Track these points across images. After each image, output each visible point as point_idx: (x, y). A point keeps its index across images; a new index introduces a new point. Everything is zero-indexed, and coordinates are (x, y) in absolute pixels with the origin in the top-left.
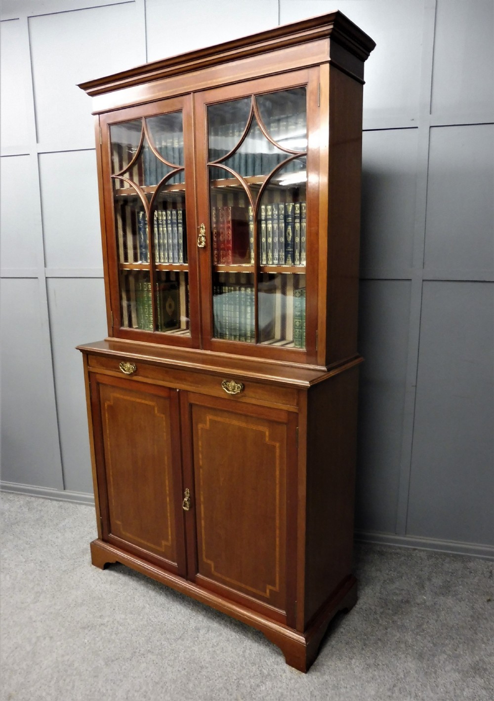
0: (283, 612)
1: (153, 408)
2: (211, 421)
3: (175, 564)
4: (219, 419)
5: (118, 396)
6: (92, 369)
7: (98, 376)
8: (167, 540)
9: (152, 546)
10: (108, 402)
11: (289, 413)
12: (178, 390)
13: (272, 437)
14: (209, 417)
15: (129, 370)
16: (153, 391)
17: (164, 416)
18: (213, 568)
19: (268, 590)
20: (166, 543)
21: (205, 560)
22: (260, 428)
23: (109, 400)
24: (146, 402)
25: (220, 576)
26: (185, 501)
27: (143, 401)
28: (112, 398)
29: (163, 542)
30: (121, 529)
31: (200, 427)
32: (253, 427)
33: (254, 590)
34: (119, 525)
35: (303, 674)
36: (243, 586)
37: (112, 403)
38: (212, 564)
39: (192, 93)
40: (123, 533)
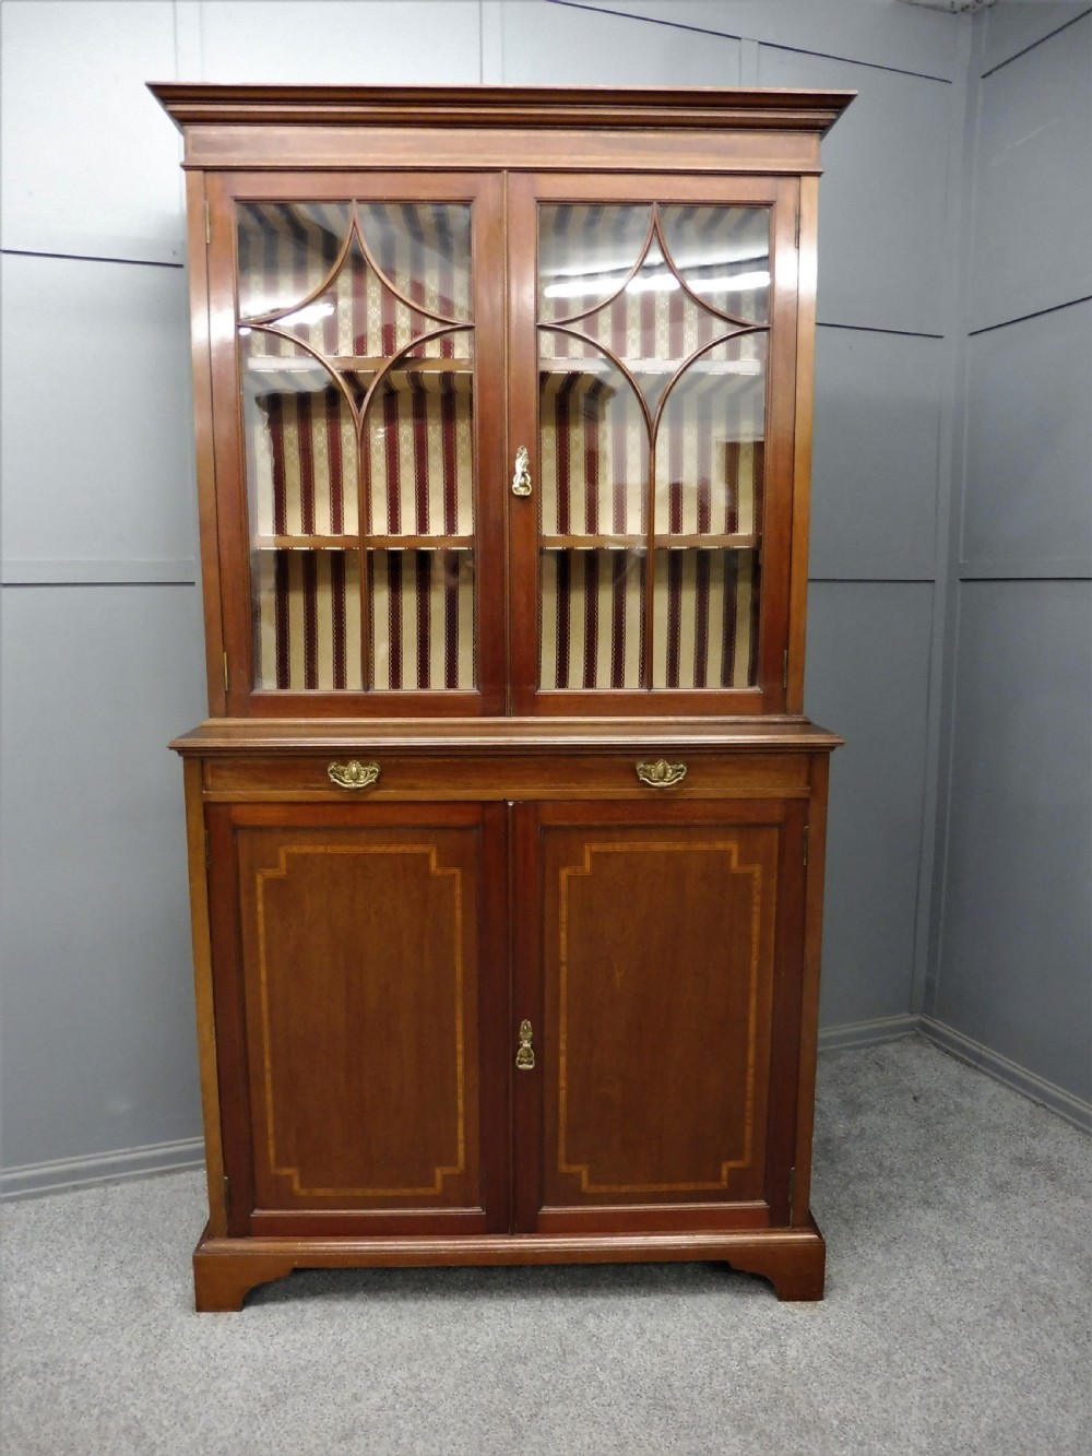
0: (761, 1204)
1: (426, 857)
2: (596, 856)
3: (477, 1210)
4: (609, 848)
5: (307, 849)
6: (215, 796)
7: (236, 811)
8: (453, 1161)
9: (407, 1192)
10: (270, 873)
11: (787, 801)
12: (511, 804)
13: (745, 858)
14: (590, 849)
15: (356, 778)
16: (431, 817)
17: (457, 871)
18: (585, 1179)
19: (725, 1172)
20: (448, 1170)
21: (563, 1168)
22: (720, 846)
23: (275, 866)
24: (401, 849)
25: (603, 1189)
26: (527, 1049)
27: (392, 849)
28: (283, 860)
29: (439, 1173)
30: (296, 1186)
31: (564, 873)
32: (702, 846)
33: (692, 1187)
34: (289, 1178)
35: (820, 1303)
36: (664, 1187)
37: (282, 871)
38: (584, 1172)
39: (505, 172)
40: (304, 1192)
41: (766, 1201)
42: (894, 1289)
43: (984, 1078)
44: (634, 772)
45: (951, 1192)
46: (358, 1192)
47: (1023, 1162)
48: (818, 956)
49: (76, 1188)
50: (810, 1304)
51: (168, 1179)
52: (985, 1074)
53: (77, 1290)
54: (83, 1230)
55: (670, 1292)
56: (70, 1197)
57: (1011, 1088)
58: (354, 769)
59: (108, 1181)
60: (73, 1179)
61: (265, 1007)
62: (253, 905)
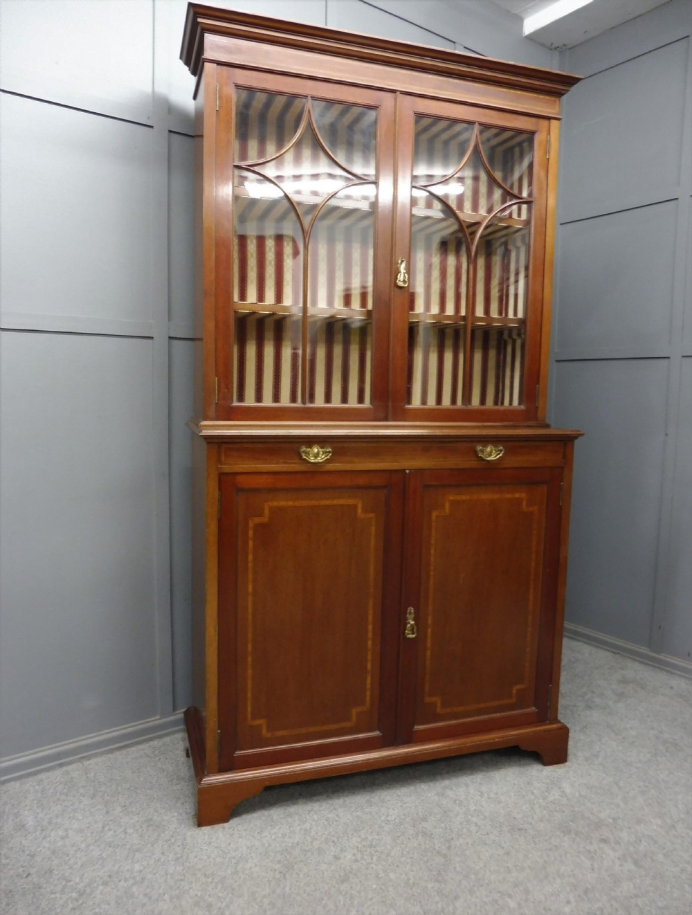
0: (534, 709)
1: (355, 507)
2: (453, 503)
3: (376, 733)
4: (459, 498)
5: (282, 503)
6: (227, 468)
7: (240, 479)
8: (363, 703)
9: (335, 726)
10: (257, 520)
11: (553, 468)
13: (530, 502)
14: (449, 499)
15: (317, 455)
16: (361, 481)
17: (372, 515)
18: (439, 705)
19: (514, 691)
20: (359, 709)
21: (427, 700)
22: (517, 495)
23: (261, 515)
24: (341, 502)
25: (449, 710)
26: (412, 625)
27: (335, 502)
28: (267, 512)
29: (354, 711)
30: (264, 731)
31: (434, 514)
32: (508, 496)
33: (497, 703)
34: (260, 726)
35: (566, 763)
36: (482, 705)
37: (265, 519)
38: (437, 700)
39: (398, 93)
40: (269, 735)
41: (535, 707)
42: (600, 752)
43: (580, 643)
44: (476, 452)
45: (597, 700)
46: (304, 730)
47: (624, 681)
48: (566, 558)
49: (61, 765)
50: (561, 765)
51: (124, 752)
52: (580, 641)
53: (103, 828)
54: (82, 791)
55: (483, 771)
56: (58, 772)
57: (597, 647)
58: (316, 450)
59: (83, 758)
60: (58, 759)
61: (250, 610)
62: (246, 543)
